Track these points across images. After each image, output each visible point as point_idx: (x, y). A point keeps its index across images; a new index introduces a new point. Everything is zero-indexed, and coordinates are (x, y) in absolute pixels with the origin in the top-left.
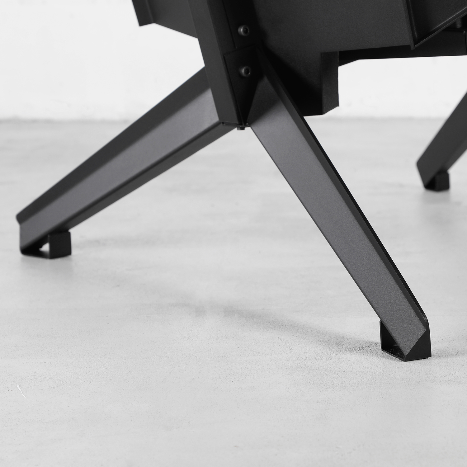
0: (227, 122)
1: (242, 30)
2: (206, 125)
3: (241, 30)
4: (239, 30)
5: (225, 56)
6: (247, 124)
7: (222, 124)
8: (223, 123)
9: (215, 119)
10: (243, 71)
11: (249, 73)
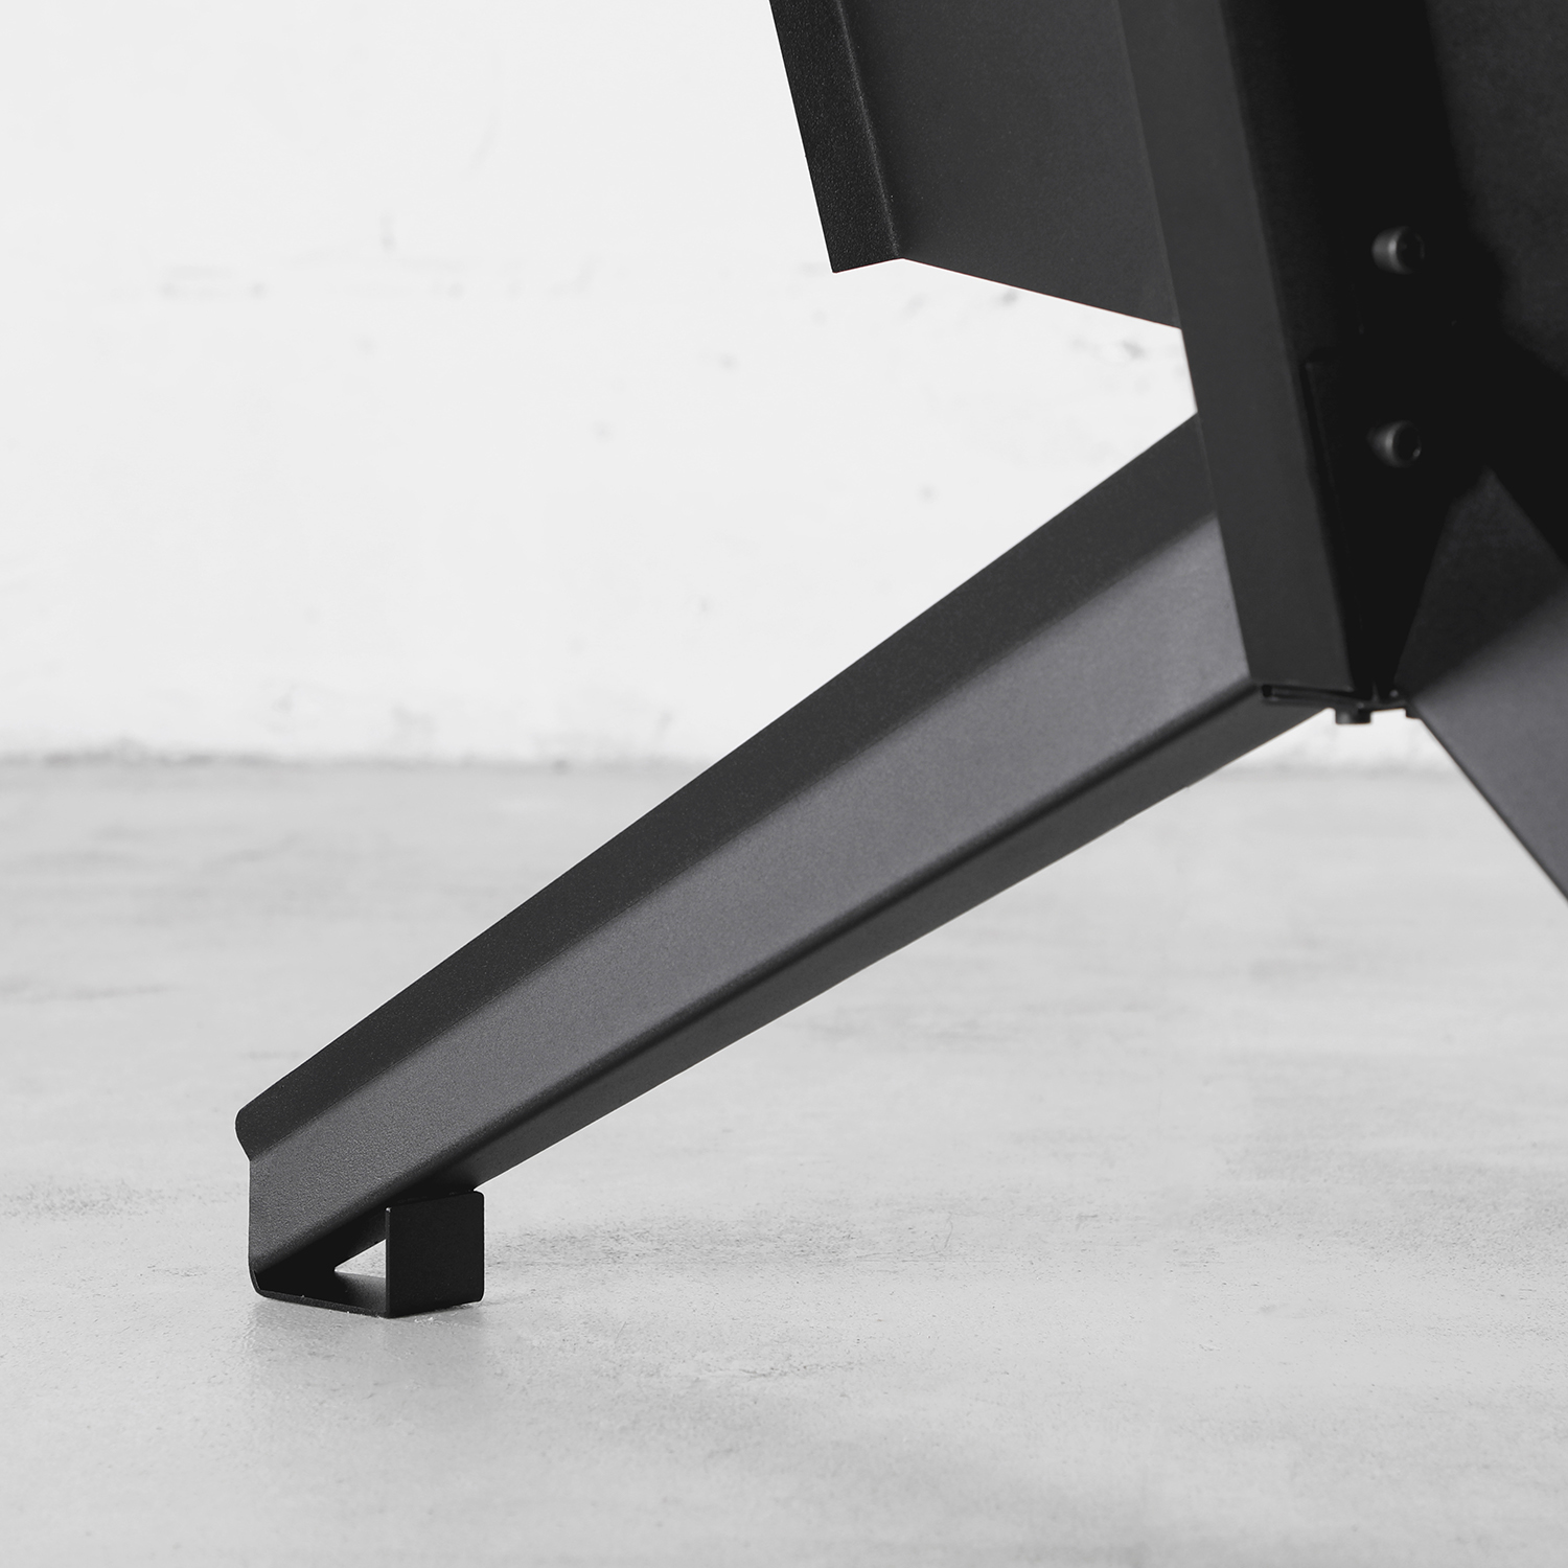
0: (1290, 682)
1: (1392, 247)
2: (1177, 703)
3: (1389, 248)
4: (1378, 248)
5: (1309, 366)
6: (1394, 693)
7: (1259, 696)
8: (1267, 691)
9: (1232, 669)
10: (1388, 441)
11: (1417, 453)
